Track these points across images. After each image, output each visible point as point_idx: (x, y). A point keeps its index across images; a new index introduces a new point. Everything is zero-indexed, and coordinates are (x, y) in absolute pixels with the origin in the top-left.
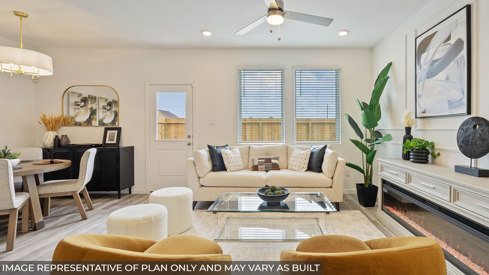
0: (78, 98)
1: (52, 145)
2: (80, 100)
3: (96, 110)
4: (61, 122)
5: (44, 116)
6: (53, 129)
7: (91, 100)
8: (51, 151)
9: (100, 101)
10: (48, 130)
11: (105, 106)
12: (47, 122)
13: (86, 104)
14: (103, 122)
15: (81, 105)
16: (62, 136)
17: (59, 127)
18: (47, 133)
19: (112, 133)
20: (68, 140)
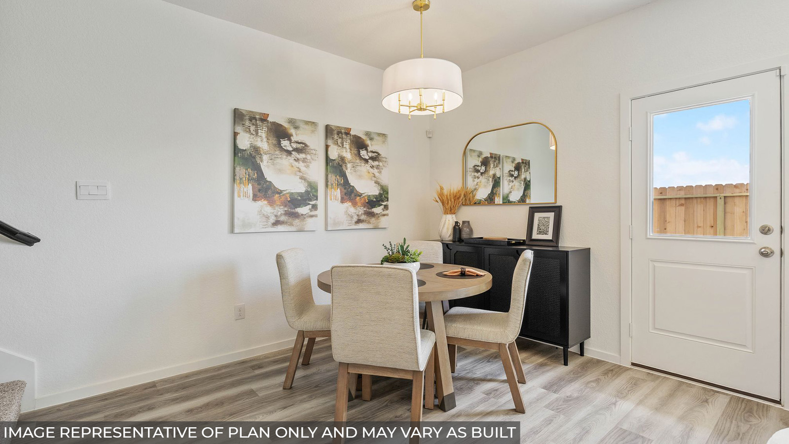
0: (477, 159)
1: (451, 238)
2: (481, 162)
3: (499, 178)
4: (462, 198)
5: (442, 189)
6: (451, 211)
7: (494, 161)
8: (451, 248)
9: (505, 162)
10: (446, 213)
11: (512, 171)
12: (445, 199)
13: (487, 169)
14: (509, 200)
15: (481, 171)
16: (464, 222)
17: (459, 208)
18: (444, 216)
19: (544, 218)
20: (471, 231)
